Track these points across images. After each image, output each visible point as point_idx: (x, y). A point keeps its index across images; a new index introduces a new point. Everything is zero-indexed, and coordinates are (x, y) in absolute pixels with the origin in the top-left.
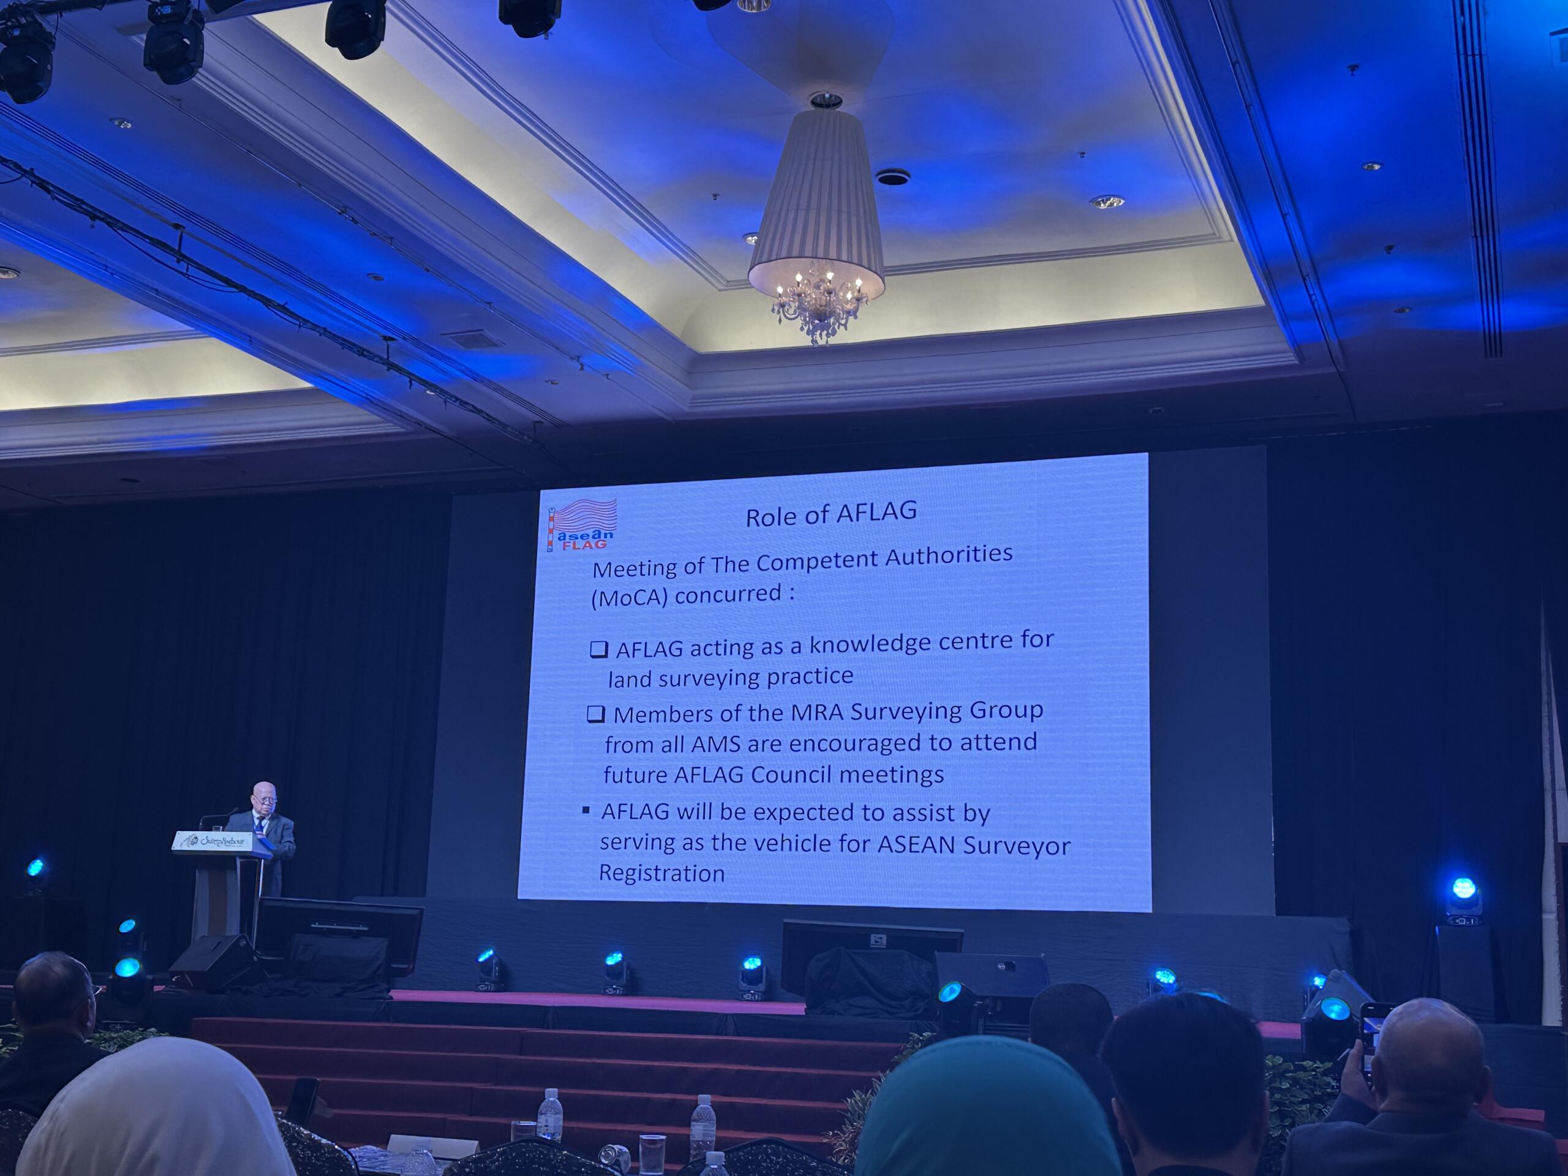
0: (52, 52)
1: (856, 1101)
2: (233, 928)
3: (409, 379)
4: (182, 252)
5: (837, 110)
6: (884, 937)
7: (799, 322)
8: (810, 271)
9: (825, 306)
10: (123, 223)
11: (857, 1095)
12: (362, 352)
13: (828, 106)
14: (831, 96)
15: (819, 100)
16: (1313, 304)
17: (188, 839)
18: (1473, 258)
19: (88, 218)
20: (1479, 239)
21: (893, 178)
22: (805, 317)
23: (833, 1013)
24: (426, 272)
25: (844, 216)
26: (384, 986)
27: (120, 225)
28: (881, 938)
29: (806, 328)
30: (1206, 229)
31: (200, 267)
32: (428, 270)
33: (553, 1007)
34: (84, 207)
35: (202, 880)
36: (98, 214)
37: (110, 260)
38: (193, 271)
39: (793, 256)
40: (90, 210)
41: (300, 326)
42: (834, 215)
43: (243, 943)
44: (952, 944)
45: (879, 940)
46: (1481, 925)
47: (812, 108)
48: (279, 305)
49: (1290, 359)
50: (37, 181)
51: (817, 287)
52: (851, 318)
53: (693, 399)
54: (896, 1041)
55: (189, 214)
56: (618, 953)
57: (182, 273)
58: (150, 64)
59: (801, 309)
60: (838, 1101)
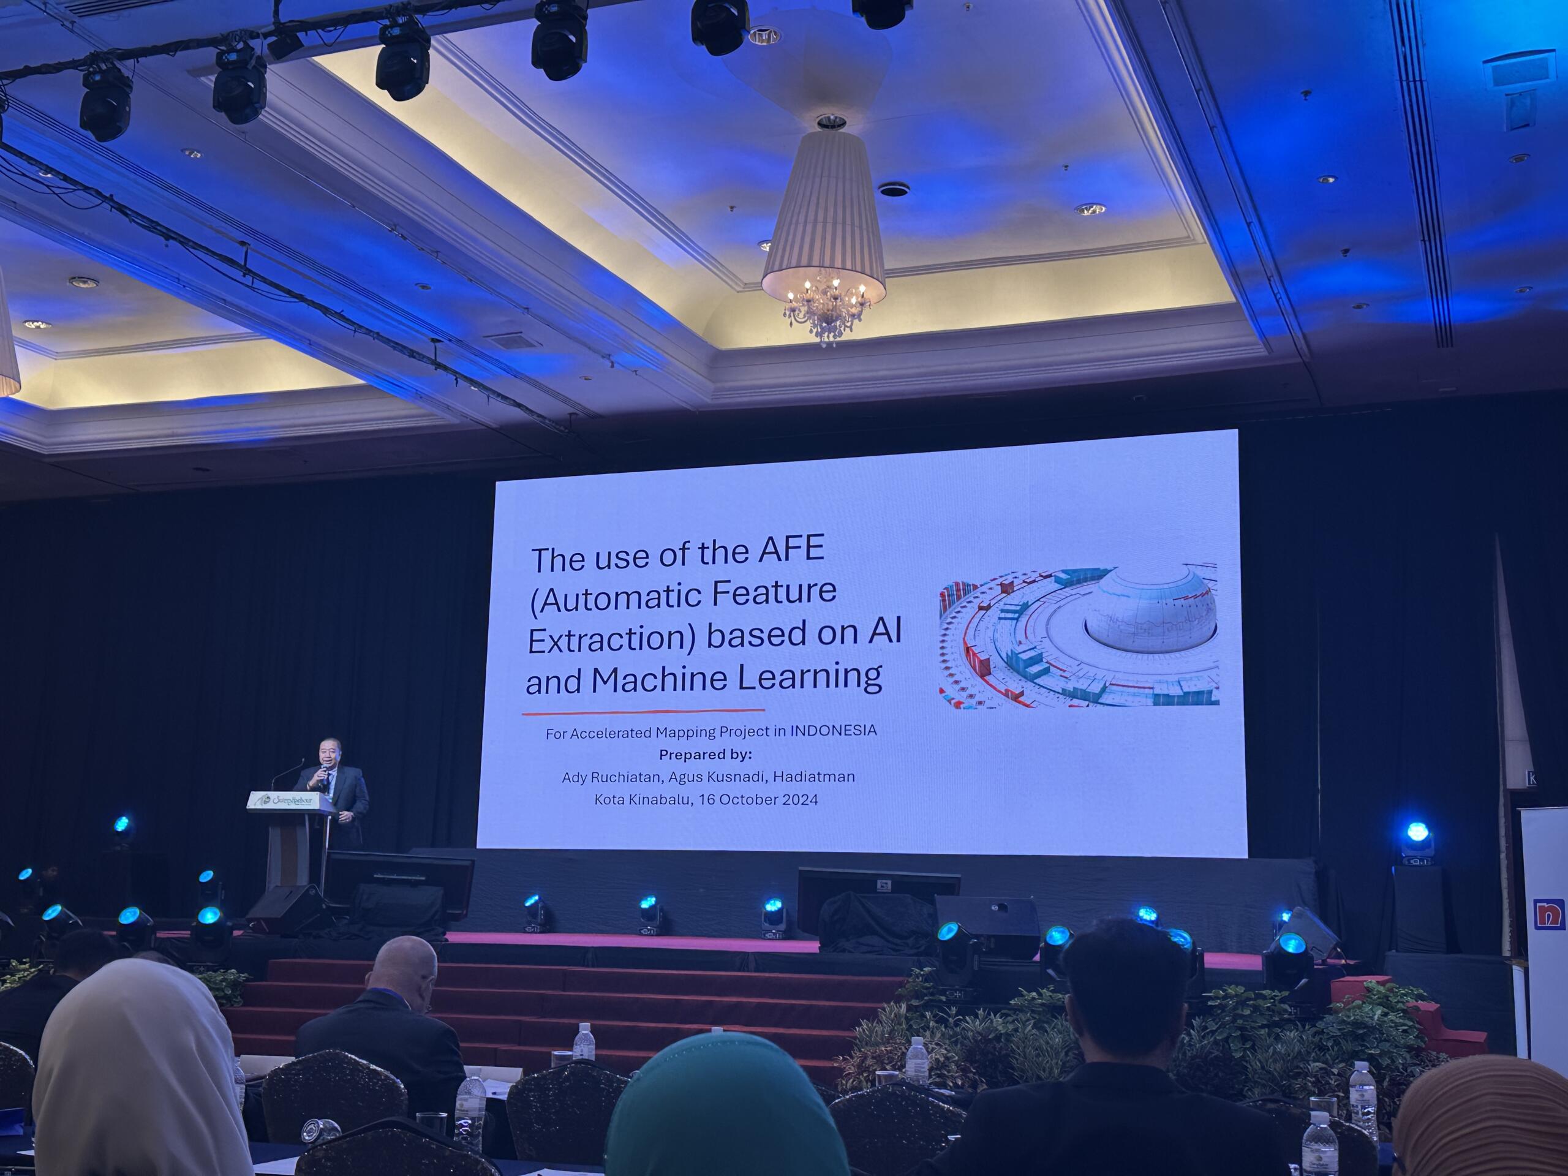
0: (130, 95)
1: (864, 1030)
2: (303, 880)
3: (455, 378)
4: (247, 266)
5: (841, 131)
6: (889, 882)
7: (809, 324)
8: (818, 278)
9: (832, 311)
10: (193, 242)
11: (864, 1023)
12: (412, 354)
13: (833, 127)
14: (836, 118)
15: (824, 122)
16: (1278, 301)
17: (262, 798)
18: (1423, 259)
19: (162, 238)
20: (1428, 243)
21: (894, 191)
22: (814, 320)
23: (844, 951)
24: (469, 283)
25: (848, 228)
26: (441, 930)
27: (191, 244)
28: (886, 883)
29: (815, 331)
30: (1180, 232)
31: (264, 280)
32: (471, 280)
33: (593, 947)
34: (159, 228)
35: (275, 836)
36: (173, 235)
37: (184, 274)
38: (258, 284)
39: (802, 265)
40: (165, 231)
41: (355, 331)
42: (839, 228)
43: (312, 892)
44: (950, 888)
45: (885, 885)
46: (1432, 865)
47: (819, 129)
48: (336, 312)
49: (1261, 351)
50: (115, 206)
51: (825, 293)
52: (856, 321)
53: (714, 392)
54: (901, 975)
55: (252, 232)
56: (651, 897)
57: (247, 286)
58: (218, 105)
59: (810, 313)
60: (849, 1030)
